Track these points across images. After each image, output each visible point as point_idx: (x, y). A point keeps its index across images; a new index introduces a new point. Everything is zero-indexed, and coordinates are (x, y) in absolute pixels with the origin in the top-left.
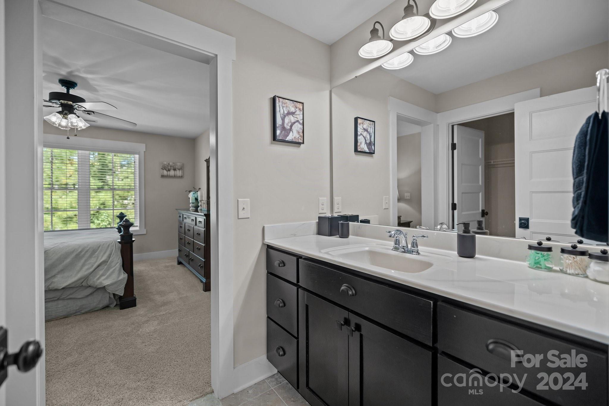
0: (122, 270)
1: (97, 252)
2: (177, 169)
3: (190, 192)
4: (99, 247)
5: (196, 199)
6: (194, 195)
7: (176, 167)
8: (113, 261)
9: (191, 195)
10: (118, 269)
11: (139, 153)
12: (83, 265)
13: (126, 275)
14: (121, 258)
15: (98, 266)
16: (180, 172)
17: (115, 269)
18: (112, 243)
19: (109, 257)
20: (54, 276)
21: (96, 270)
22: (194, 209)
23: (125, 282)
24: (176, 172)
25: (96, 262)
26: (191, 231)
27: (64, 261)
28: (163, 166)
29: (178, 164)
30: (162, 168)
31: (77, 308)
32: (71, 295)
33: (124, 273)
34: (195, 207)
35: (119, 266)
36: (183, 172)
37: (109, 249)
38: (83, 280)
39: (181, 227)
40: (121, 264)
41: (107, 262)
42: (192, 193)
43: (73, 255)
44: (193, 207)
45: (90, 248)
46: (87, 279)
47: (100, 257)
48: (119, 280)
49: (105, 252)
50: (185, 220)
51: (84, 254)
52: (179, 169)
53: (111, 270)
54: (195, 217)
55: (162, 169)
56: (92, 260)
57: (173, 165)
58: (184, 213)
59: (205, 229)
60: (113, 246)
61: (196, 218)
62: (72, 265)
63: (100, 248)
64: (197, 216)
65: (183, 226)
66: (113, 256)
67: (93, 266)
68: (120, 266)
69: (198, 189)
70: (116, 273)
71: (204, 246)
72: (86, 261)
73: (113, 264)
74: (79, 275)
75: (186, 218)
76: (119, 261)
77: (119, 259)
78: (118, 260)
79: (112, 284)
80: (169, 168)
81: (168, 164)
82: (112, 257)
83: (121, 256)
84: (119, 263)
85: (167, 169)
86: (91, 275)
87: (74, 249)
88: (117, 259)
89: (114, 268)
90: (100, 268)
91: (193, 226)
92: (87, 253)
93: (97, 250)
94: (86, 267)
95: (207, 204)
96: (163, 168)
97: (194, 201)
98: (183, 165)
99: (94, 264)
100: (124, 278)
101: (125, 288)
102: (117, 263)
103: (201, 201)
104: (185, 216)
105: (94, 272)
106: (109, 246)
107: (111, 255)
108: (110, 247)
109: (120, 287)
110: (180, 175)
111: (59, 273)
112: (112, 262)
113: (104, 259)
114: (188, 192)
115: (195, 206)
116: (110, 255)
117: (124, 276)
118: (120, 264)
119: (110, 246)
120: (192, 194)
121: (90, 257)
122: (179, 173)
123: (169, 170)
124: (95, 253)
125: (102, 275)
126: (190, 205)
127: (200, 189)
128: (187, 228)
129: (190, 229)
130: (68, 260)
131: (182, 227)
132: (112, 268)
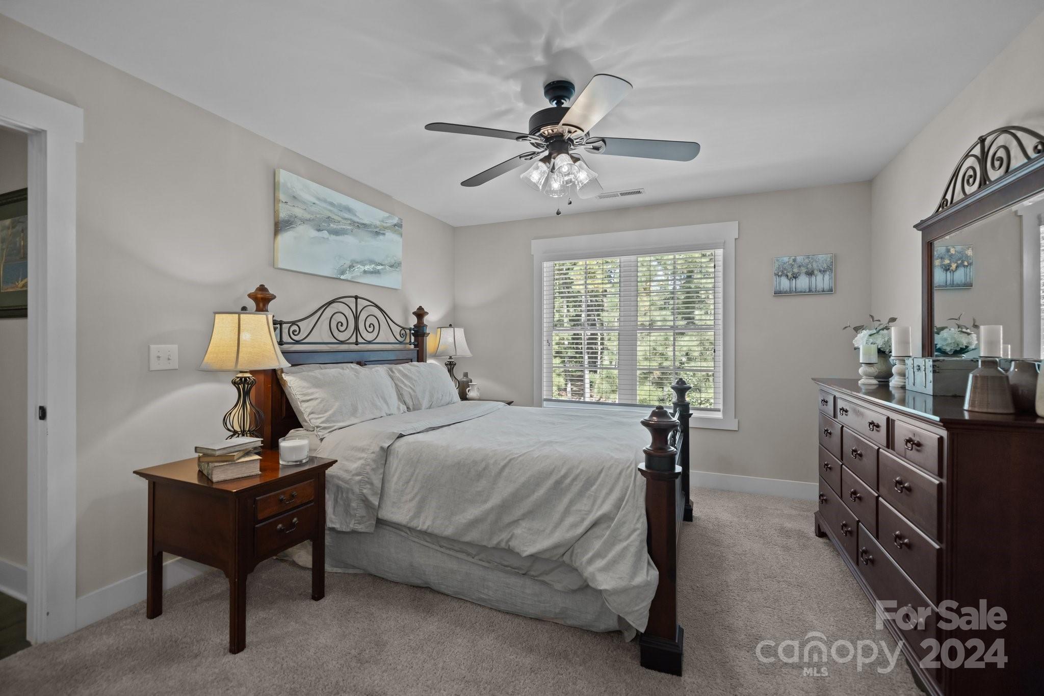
0: (646, 556)
1: (594, 484)
2: (816, 272)
3: (857, 329)
4: (602, 470)
5: (883, 353)
6: (871, 340)
7: (815, 265)
8: (624, 523)
9: (861, 340)
10: (633, 550)
11: (724, 246)
12: (567, 512)
13: (655, 573)
14: (645, 518)
15: (595, 524)
16: (827, 277)
17: (626, 549)
18: (629, 467)
19: (618, 506)
20: (516, 522)
21: (589, 533)
22: (875, 382)
23: (651, 594)
24: (813, 278)
25: (589, 512)
26: (864, 459)
27: (534, 492)
28: (779, 268)
29: (821, 257)
30: (776, 272)
31: (557, 610)
32: (547, 574)
33: (649, 563)
34: (876, 377)
35: (637, 543)
36: (835, 275)
37: (621, 483)
38: (562, 550)
39: (828, 433)
40: (645, 537)
41: (613, 519)
42: (864, 334)
43: (550, 482)
44: (869, 375)
45: (582, 471)
46: (571, 549)
47: (599, 502)
48: (634, 587)
49: (611, 491)
50: (841, 418)
51: (571, 484)
52: (823, 272)
53: (618, 548)
54: (885, 418)
55: (777, 275)
56: (583, 505)
57: (807, 261)
58: (837, 394)
59: (944, 481)
60: (630, 477)
61: (890, 423)
62: (545, 504)
63: (603, 475)
64: (893, 416)
65: (836, 432)
66: (626, 505)
67: (583, 520)
68: (641, 541)
69: (887, 320)
70: (629, 560)
71: (939, 551)
72: (572, 503)
73: (625, 531)
74: (558, 537)
75: (846, 411)
76: (639, 525)
77: (638, 520)
78: (636, 523)
79: (615, 592)
80: (796, 270)
81: (791, 262)
82: (623, 510)
83: (644, 512)
84: (638, 532)
85: (790, 275)
86: (580, 542)
87: (553, 466)
88: (635, 521)
89: (625, 544)
90: (597, 530)
91: (877, 448)
92: (575, 483)
93: (596, 479)
94: (570, 520)
95: (934, 372)
96: (780, 274)
97: (874, 358)
98: (835, 257)
99: (586, 514)
100: (647, 584)
101: (651, 610)
102: (635, 530)
103: (902, 359)
104: (840, 404)
105: (584, 537)
106: (620, 473)
107: (623, 501)
108: (622, 479)
109: (637, 608)
110: (826, 287)
111: (524, 517)
112: (622, 524)
113: (606, 508)
114: (850, 330)
115: (876, 374)
116: (621, 500)
117: (649, 575)
118: (639, 535)
119: (623, 474)
120: (867, 335)
121: (581, 494)
122: (822, 281)
123: (795, 277)
124: (592, 486)
125: (598, 555)
126: (861, 371)
127: (893, 320)
128: (849, 447)
129: (863, 453)
130: (541, 492)
131: (830, 433)
132: (620, 541)
